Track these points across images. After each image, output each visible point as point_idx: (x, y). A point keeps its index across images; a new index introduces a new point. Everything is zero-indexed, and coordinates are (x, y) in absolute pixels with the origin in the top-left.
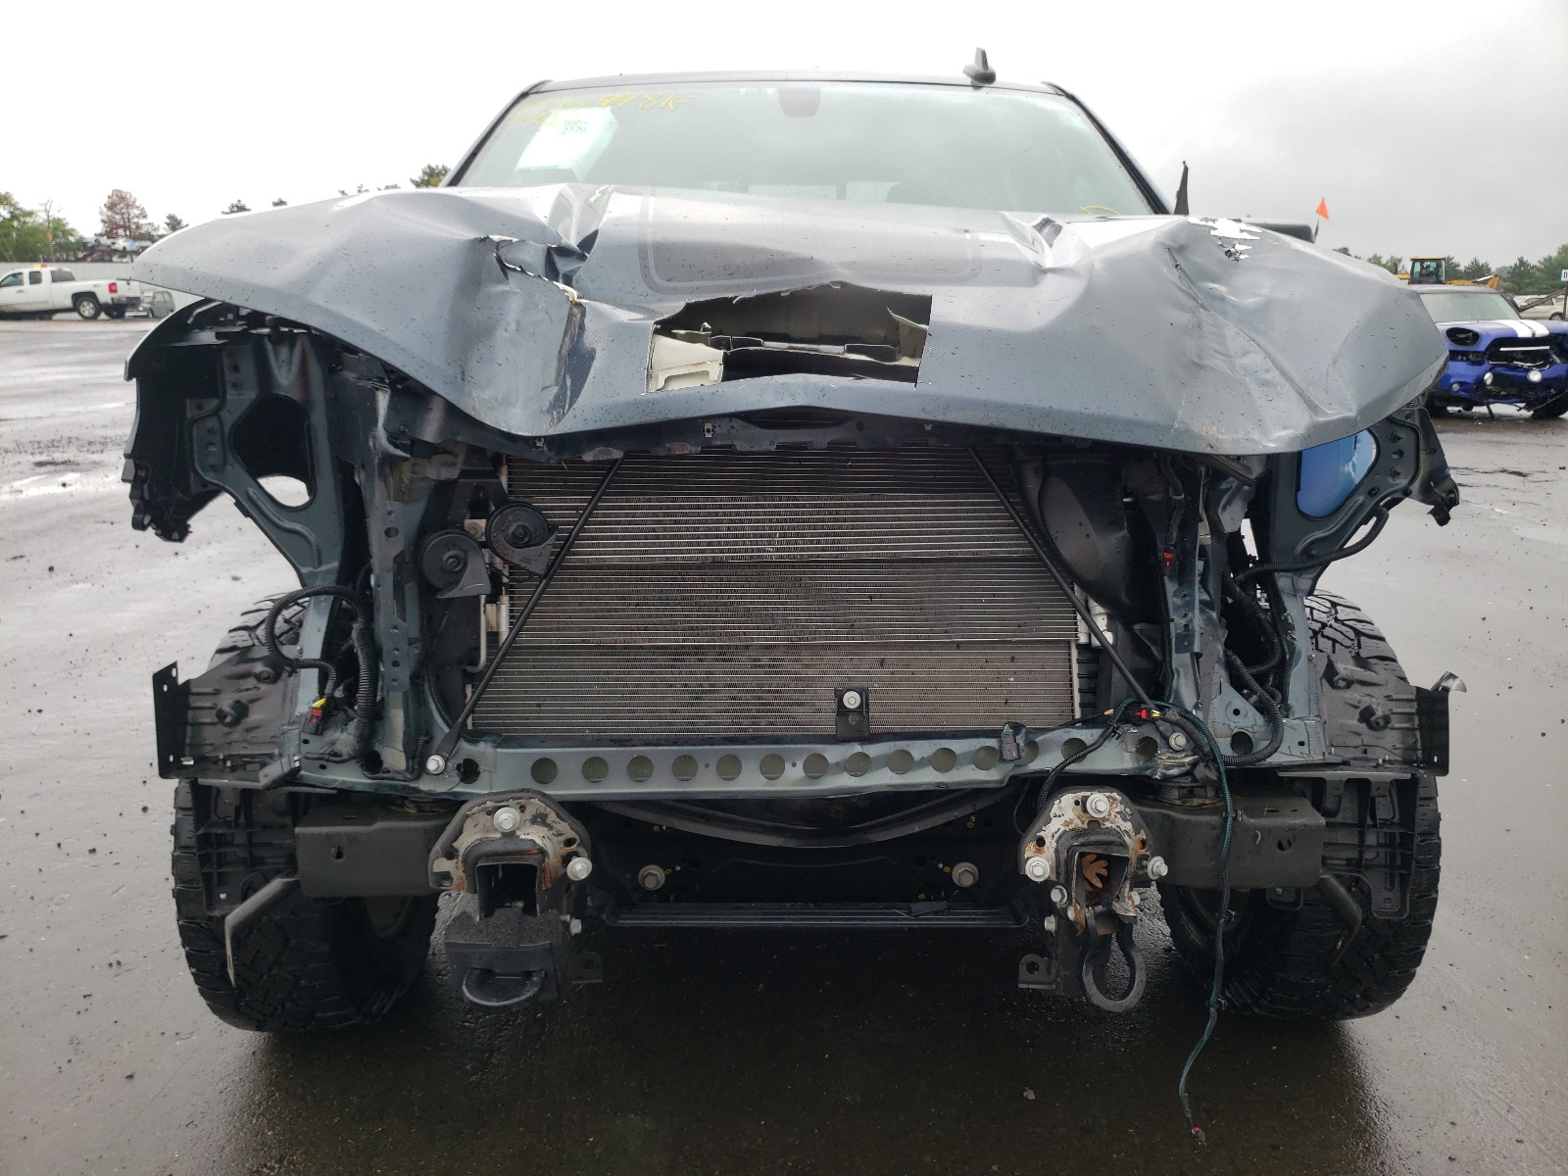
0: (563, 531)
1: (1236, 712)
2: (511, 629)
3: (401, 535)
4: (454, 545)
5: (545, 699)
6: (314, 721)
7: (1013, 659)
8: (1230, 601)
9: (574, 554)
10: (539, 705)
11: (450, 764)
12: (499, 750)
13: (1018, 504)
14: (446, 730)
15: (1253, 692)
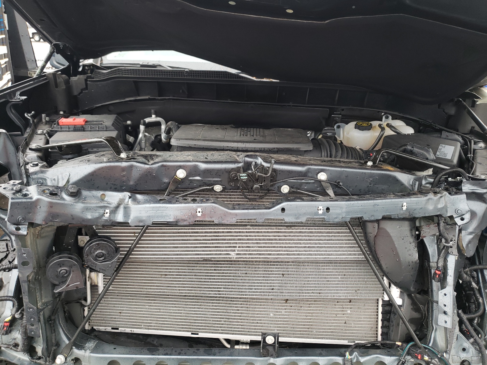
0: (123, 251)
1: (464, 350)
2: (104, 287)
3: (31, 265)
4: (63, 264)
5: (123, 310)
6: (5, 328)
7: (350, 302)
8: (461, 282)
9: (133, 255)
10: (120, 313)
11: (68, 359)
12: (92, 354)
13: (362, 240)
14: (67, 342)
15: (472, 337)
